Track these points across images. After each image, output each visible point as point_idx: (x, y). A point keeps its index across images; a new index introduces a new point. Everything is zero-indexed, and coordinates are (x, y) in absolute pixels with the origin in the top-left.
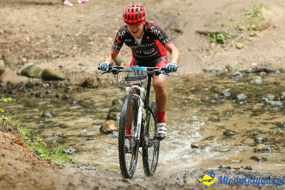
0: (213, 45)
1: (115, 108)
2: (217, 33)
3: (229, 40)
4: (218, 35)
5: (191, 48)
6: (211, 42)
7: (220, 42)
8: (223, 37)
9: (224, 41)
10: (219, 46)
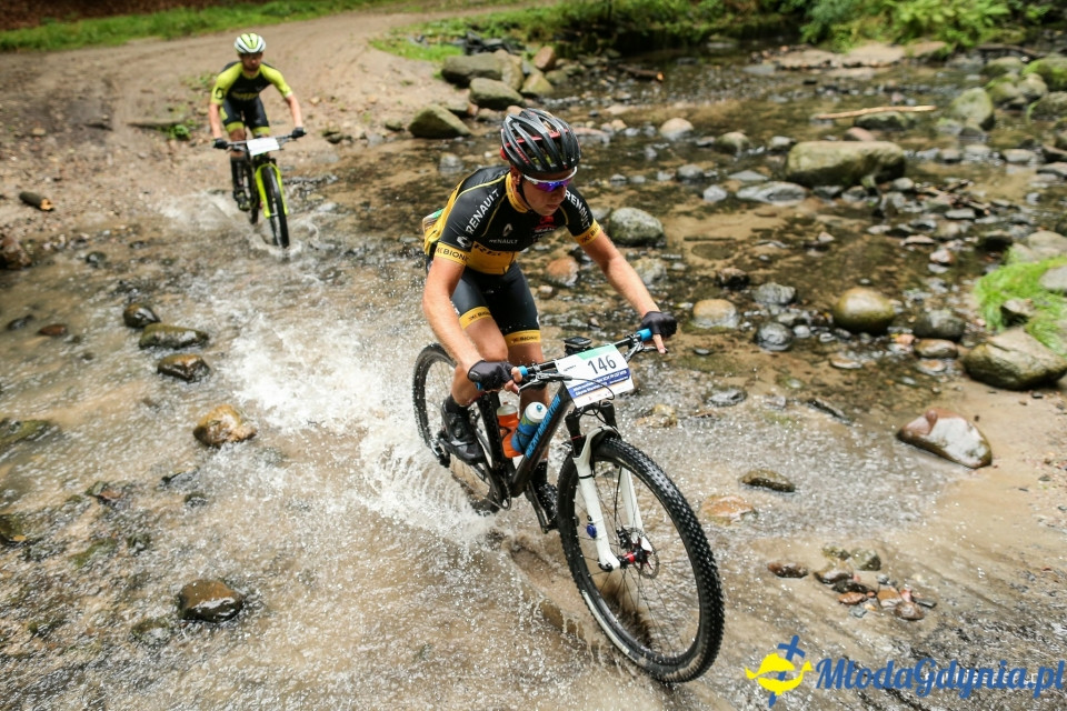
0: (173, 143)
1: (155, 338)
2: (173, 125)
3: (195, 134)
4: (178, 127)
5: (142, 154)
6: (168, 140)
7: (182, 138)
8: (186, 130)
9: (190, 136)
10: (184, 145)
